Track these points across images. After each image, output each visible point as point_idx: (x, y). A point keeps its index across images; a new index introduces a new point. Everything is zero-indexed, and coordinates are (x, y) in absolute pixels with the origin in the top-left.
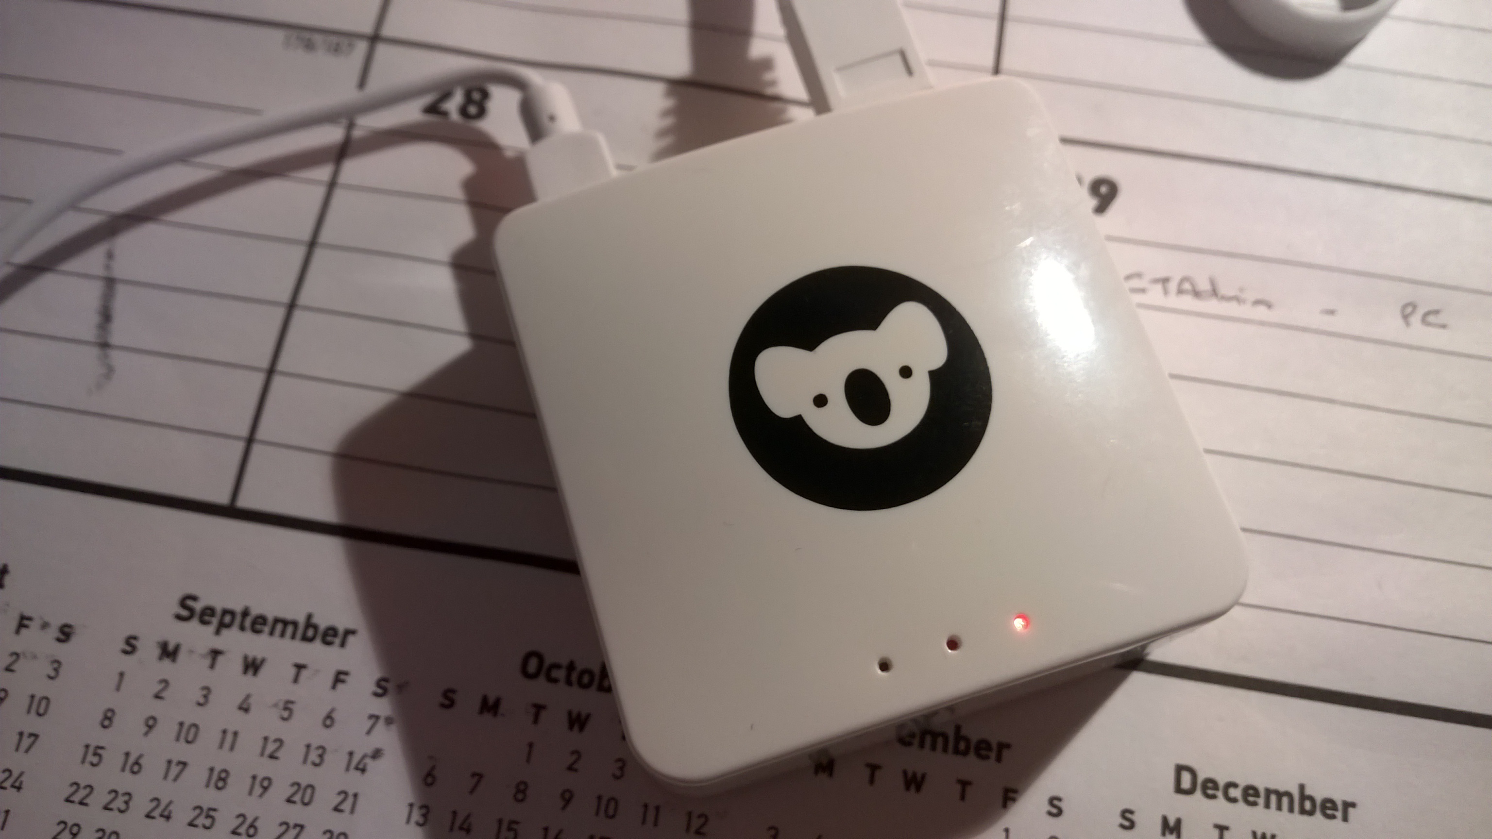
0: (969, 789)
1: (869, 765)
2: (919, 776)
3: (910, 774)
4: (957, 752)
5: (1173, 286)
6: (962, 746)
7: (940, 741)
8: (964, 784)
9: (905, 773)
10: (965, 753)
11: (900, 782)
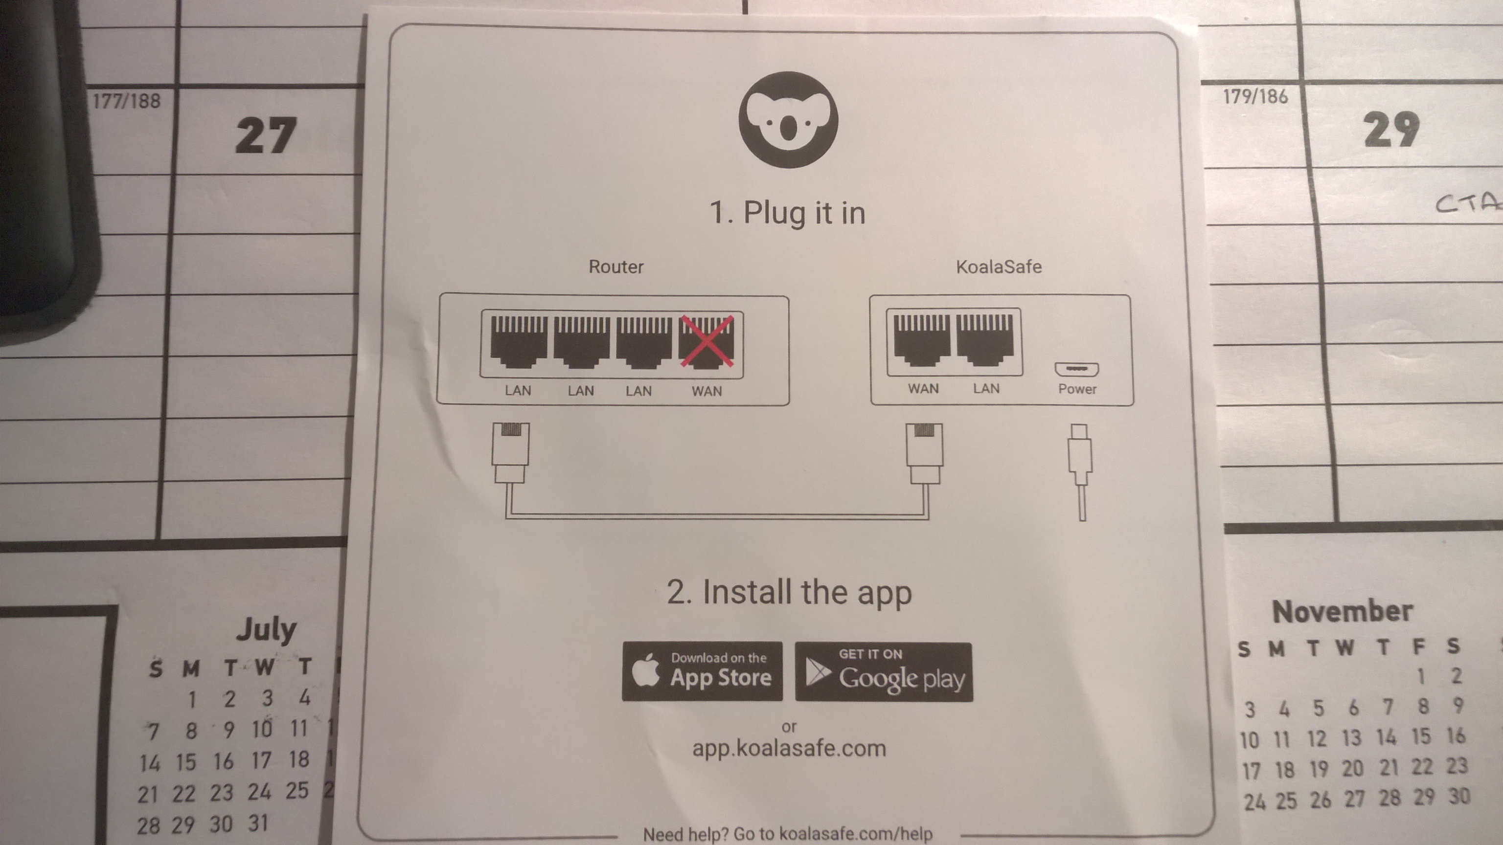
0: (1387, 645)
1: (1309, 642)
2: (1349, 643)
3: (1341, 643)
4: (1374, 619)
5: (1477, 201)
6: (1377, 613)
7: (1360, 613)
8: (1383, 642)
9: (1338, 642)
10: (1379, 619)
11: (1336, 650)
